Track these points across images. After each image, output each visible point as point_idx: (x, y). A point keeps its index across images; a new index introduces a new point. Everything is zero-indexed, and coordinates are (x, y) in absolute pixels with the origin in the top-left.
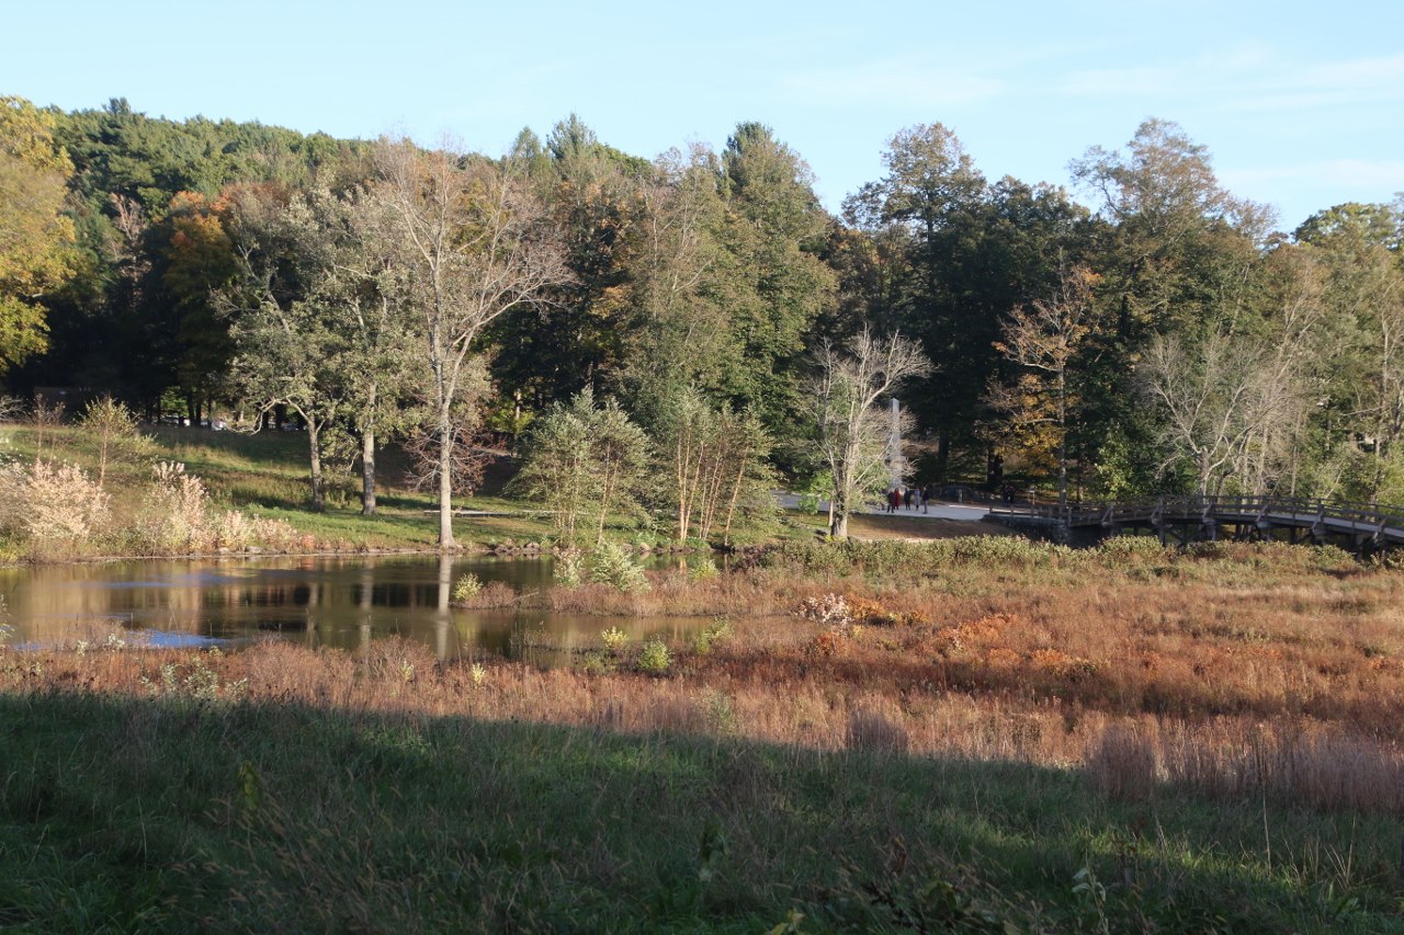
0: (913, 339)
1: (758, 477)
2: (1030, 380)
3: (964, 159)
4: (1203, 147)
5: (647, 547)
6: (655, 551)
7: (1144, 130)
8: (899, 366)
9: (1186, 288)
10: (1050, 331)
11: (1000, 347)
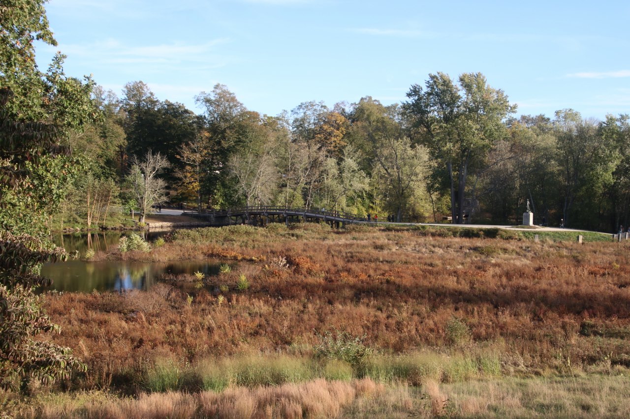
0: (164, 155)
1: (114, 203)
2: (188, 168)
3: (151, 94)
4: (233, 94)
5: (79, 229)
6: (81, 230)
7: (217, 87)
8: (160, 164)
9: (239, 138)
10: (194, 151)
11: (178, 157)
